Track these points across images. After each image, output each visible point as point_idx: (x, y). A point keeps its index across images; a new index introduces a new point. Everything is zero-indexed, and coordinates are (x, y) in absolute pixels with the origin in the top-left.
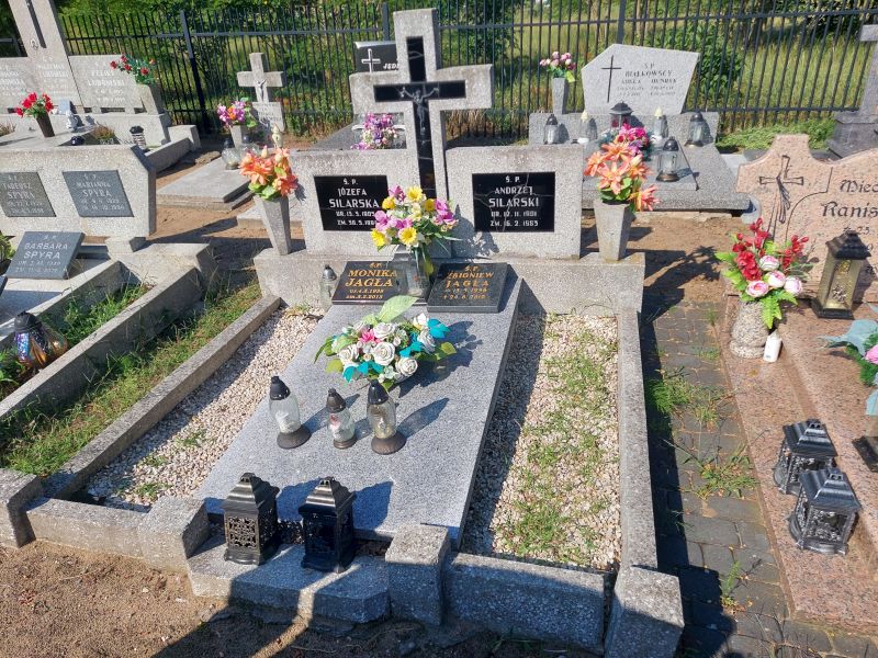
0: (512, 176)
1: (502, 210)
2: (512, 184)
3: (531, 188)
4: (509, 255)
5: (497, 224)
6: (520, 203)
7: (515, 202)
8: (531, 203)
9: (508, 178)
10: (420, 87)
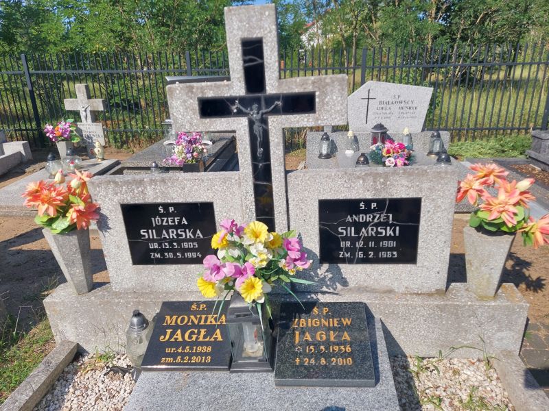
0: (368, 202)
1: (354, 240)
2: (368, 211)
3: (391, 216)
4: (360, 289)
5: (348, 255)
6: (377, 232)
7: (371, 231)
8: (390, 232)
9: (362, 205)
10: (258, 100)
